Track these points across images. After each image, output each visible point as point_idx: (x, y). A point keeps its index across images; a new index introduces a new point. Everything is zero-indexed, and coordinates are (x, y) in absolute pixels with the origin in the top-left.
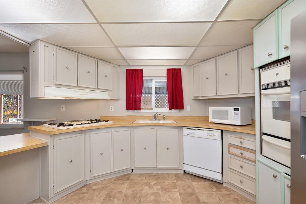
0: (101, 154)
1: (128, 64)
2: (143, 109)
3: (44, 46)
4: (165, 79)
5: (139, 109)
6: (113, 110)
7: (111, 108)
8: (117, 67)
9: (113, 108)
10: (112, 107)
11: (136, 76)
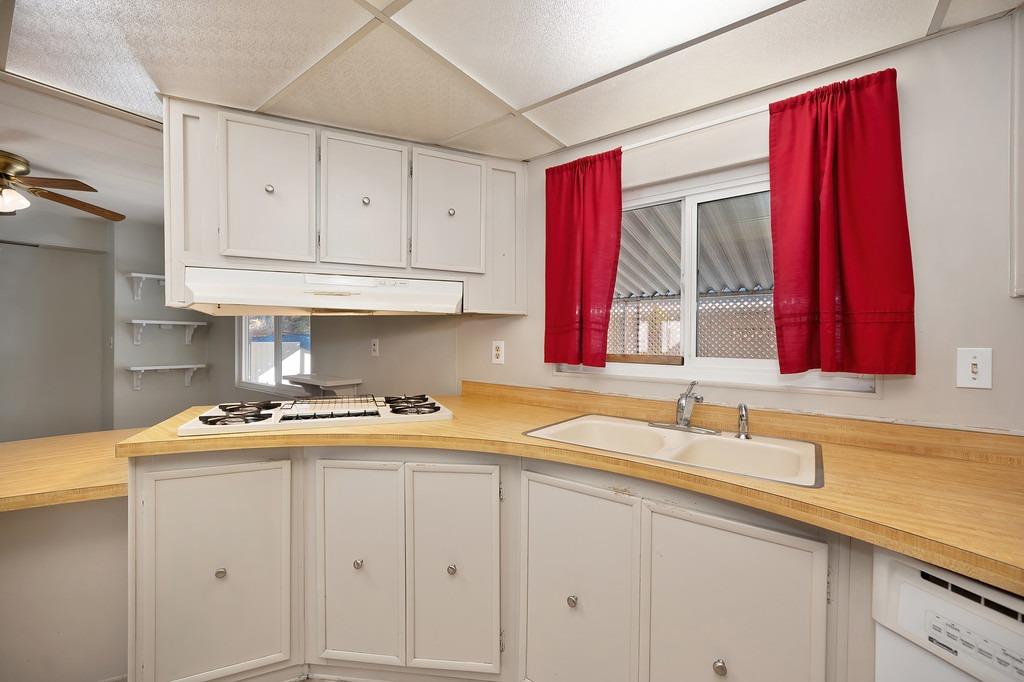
0: (358, 566)
1: (558, 147)
2: (615, 359)
3: (184, 116)
4: (759, 182)
5: (600, 359)
6: (502, 360)
7: (494, 352)
8: (515, 173)
9: (502, 353)
10: (498, 349)
11: (588, 188)
